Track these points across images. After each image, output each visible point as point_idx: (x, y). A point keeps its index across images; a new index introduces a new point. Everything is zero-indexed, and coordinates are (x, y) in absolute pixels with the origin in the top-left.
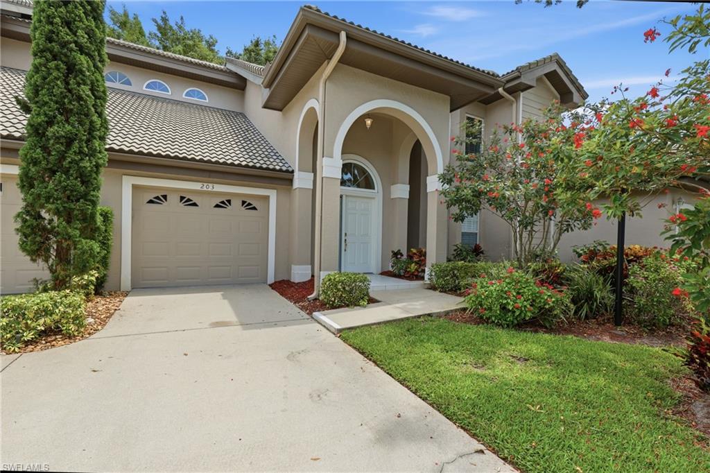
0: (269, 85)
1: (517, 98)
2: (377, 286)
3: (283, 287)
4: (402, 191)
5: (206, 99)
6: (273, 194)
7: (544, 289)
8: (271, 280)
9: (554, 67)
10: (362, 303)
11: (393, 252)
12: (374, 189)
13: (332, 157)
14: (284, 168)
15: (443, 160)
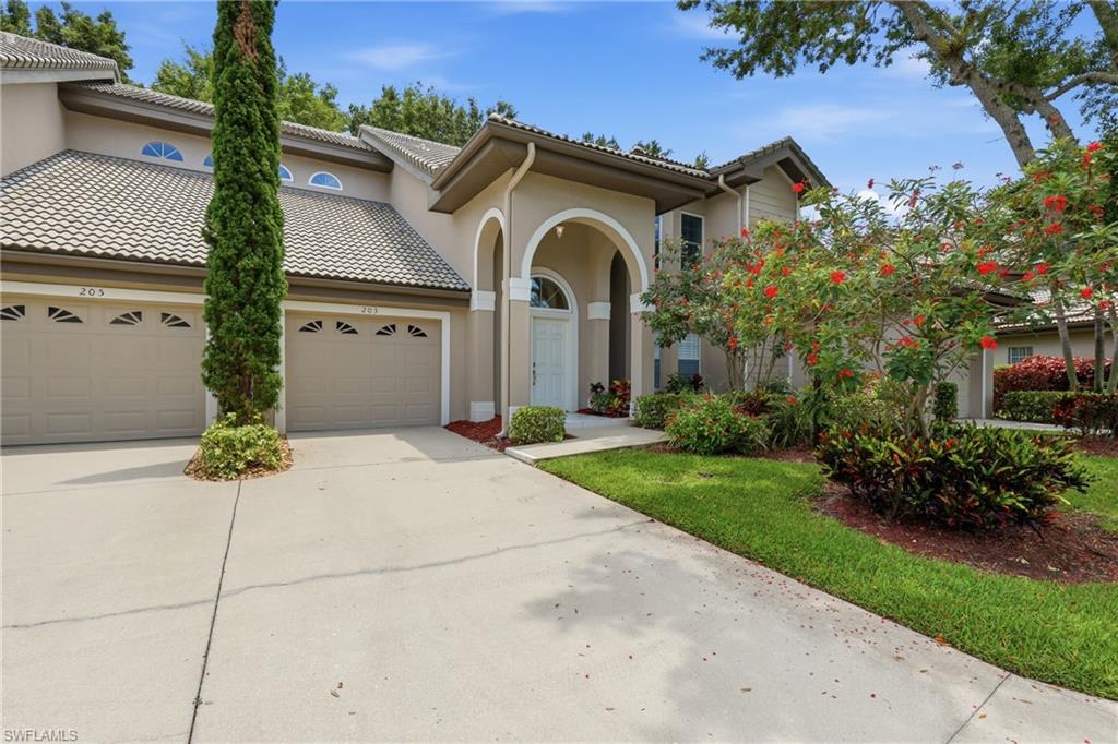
0: (441, 188)
1: (742, 193)
2: (572, 423)
3: (462, 427)
4: (601, 310)
5: (338, 186)
6: (445, 318)
7: (738, 415)
8: (445, 420)
9: (788, 154)
10: (557, 437)
11: (592, 385)
12: (567, 308)
13: (520, 277)
14: (460, 287)
15: (649, 277)
